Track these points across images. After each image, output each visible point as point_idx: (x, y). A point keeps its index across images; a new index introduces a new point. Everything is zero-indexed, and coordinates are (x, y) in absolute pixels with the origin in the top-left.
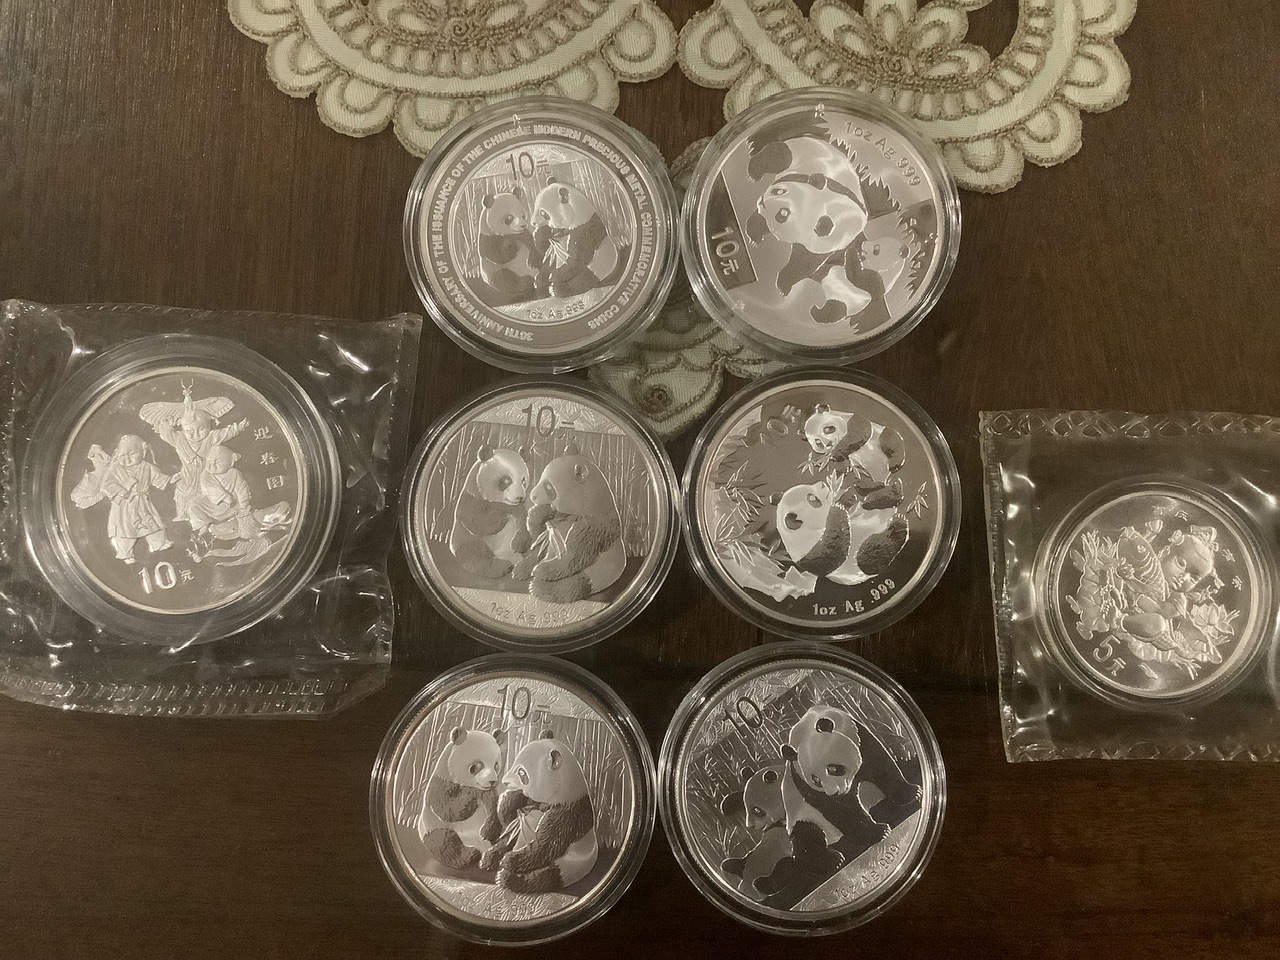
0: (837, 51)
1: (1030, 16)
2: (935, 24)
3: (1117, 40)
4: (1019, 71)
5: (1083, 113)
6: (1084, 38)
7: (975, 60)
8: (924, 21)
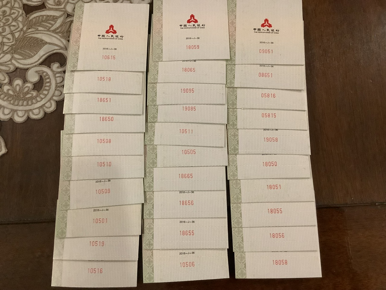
0: (7, 94)
1: (46, 83)
2: (26, 87)
4: (44, 94)
5: (56, 101)
6: (57, 87)
7: (34, 93)
8: (25, 86)
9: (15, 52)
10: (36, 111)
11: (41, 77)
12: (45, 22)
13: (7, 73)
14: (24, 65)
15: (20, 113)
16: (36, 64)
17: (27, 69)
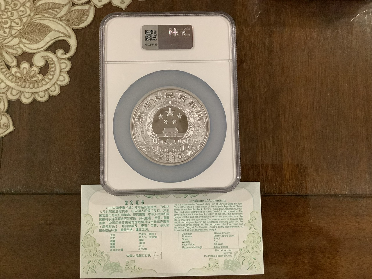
0: (15, 76)
1: (51, 68)
2: (33, 70)
3: (68, 72)
4: (49, 79)
5: (60, 86)
6: (61, 72)
7: (40, 77)
8: (31, 70)
9: (23, 36)
10: (41, 94)
11: (47, 62)
12: (51, 10)
13: (15, 56)
14: (31, 49)
15: (27, 95)
16: (42, 49)
17: (34, 54)
